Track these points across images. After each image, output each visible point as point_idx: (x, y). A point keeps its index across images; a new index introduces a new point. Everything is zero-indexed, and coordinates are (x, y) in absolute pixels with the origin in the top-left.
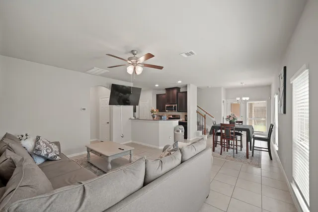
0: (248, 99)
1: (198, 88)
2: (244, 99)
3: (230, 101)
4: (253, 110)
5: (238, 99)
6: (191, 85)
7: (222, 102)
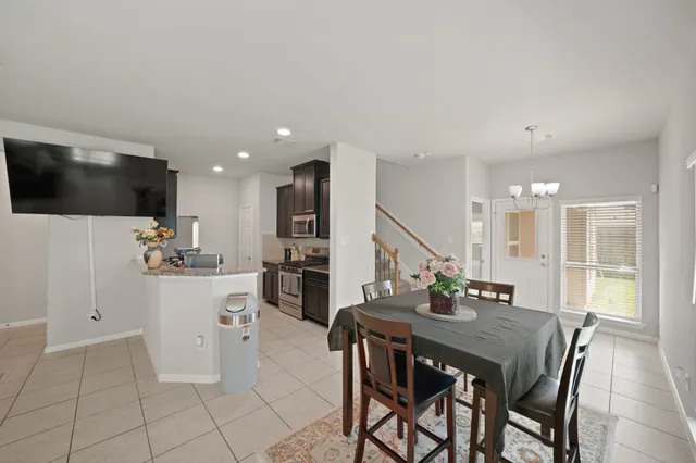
0: (553, 187)
1: (379, 160)
2: (537, 188)
3: (504, 207)
4: (592, 242)
5: (517, 190)
6: (340, 145)
7: (469, 208)
